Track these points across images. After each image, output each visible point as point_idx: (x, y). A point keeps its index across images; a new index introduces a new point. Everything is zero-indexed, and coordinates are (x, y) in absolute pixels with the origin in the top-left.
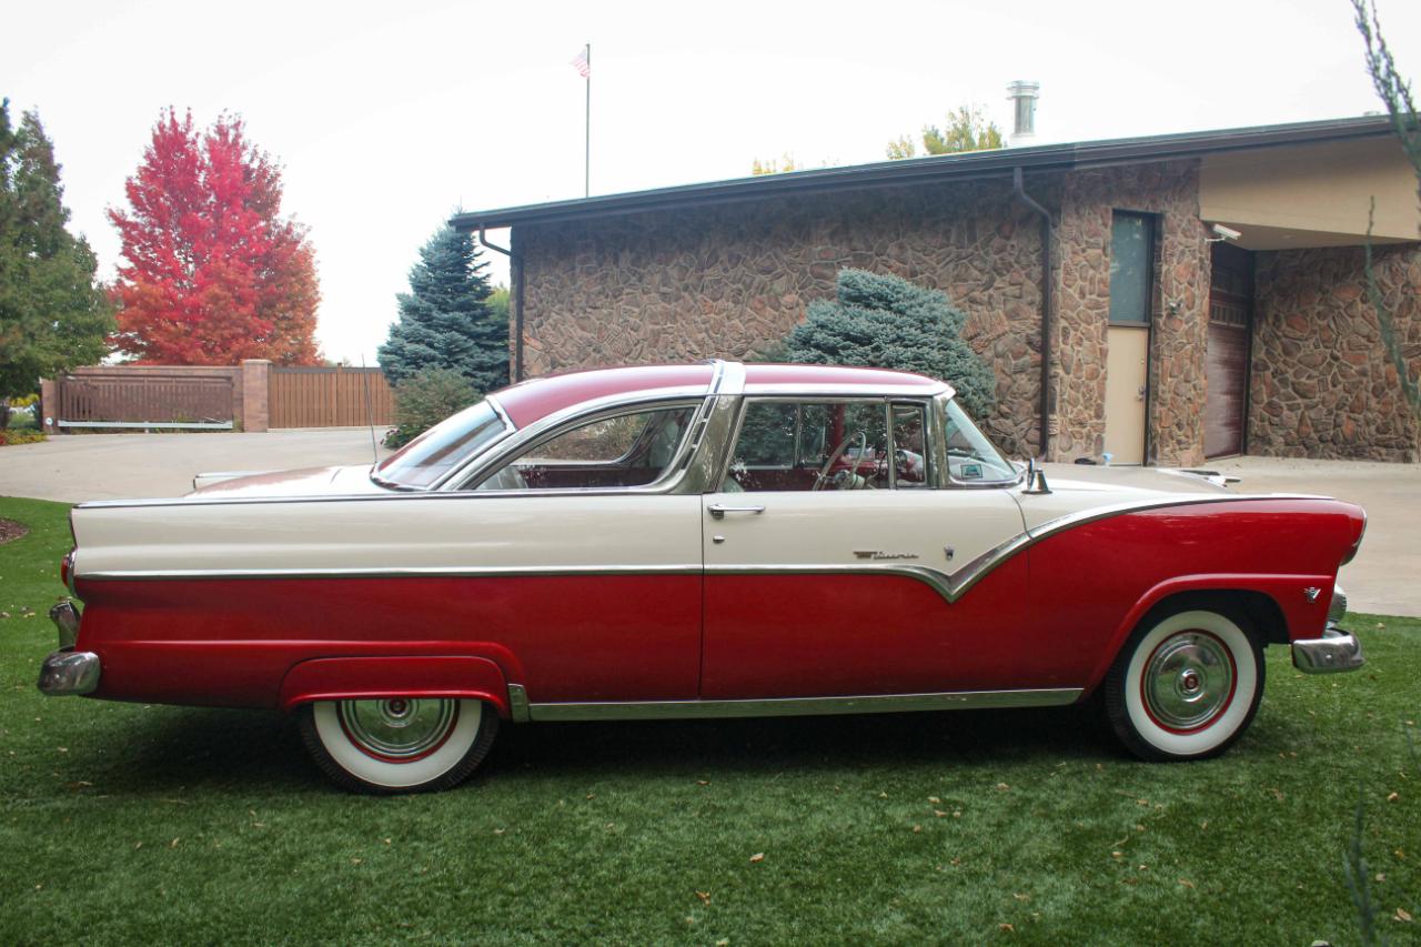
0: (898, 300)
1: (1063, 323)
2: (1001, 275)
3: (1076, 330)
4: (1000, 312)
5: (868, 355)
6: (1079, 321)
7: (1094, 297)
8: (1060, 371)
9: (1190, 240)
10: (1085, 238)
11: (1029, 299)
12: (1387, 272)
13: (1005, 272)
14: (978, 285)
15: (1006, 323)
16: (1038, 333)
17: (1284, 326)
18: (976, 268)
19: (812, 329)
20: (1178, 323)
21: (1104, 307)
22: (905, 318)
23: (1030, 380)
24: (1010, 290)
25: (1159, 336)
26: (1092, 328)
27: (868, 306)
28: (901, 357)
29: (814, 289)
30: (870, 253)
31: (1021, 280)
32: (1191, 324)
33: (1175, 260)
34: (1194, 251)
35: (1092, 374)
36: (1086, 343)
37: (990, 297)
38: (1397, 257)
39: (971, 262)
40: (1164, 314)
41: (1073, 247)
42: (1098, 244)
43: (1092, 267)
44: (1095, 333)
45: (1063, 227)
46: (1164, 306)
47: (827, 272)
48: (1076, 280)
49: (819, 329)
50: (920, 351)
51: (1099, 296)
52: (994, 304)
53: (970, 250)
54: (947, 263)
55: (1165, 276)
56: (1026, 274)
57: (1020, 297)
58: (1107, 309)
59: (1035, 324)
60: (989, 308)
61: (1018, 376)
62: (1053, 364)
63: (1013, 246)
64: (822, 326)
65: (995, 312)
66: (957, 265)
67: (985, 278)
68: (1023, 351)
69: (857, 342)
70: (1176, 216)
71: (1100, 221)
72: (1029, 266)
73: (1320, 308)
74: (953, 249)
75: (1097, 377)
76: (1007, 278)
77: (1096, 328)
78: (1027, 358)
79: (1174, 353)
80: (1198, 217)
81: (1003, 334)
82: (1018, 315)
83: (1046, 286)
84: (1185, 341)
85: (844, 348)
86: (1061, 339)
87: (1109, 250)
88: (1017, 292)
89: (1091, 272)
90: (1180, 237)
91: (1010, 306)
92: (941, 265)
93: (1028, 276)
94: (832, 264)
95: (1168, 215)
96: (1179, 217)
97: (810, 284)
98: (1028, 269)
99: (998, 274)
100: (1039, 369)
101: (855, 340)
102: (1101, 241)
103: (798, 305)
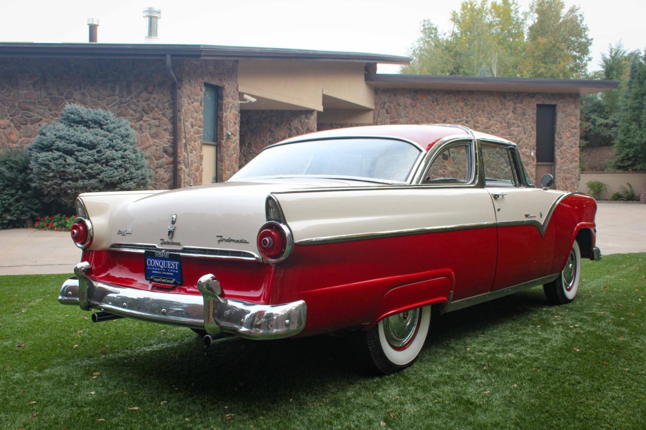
0: (106, 124)
1: (184, 141)
2: (147, 113)
3: (190, 145)
4: (147, 134)
5: (94, 156)
6: (191, 140)
7: (197, 127)
8: (183, 167)
9: (234, 101)
10: (193, 96)
11: (165, 127)
12: (299, 124)
13: (150, 112)
14: (133, 119)
15: (151, 140)
16: (171, 146)
17: (253, 148)
18: (131, 109)
19: (54, 139)
20: (230, 143)
21: (201, 133)
22: (113, 134)
23: (166, 172)
24: (152, 122)
25: (222, 149)
26: (196, 143)
27: (89, 127)
28: (115, 157)
29: (22, 117)
30: (60, 97)
31: (160, 117)
32: (235, 144)
33: (228, 110)
34: (236, 107)
35: (197, 168)
36: (194, 152)
37: (141, 125)
38: (303, 116)
39: (128, 105)
40: (225, 138)
41: (188, 100)
42: (199, 100)
43: (196, 112)
44: (198, 147)
45: (184, 90)
46: (225, 134)
47: (31, 107)
48: (189, 118)
49: (58, 139)
50: (125, 153)
51: (199, 127)
52: (143, 130)
53: (128, 99)
54: (113, 106)
55: (225, 119)
56: (162, 114)
57: (159, 126)
58: (202, 135)
59: (169, 141)
60: (140, 132)
61: (159, 169)
62: (179, 163)
63: (154, 98)
64: (61, 138)
65: (144, 134)
66: (120, 107)
67: (138, 115)
68: (161, 156)
69: (86, 148)
70: (229, 89)
71: (199, 88)
72: (164, 109)
73: (270, 139)
74: (117, 97)
75: (199, 170)
76: (151, 115)
77: (198, 144)
78: (164, 160)
79: (229, 159)
80: (237, 90)
81: (149, 147)
82: (158, 136)
83: (174, 120)
84: (233, 152)
85: (78, 151)
86: (183, 149)
87: (203, 104)
88: (157, 123)
89: (196, 114)
90: (231, 100)
91: (153, 131)
92: (110, 106)
93: (164, 115)
94: (35, 102)
95: (226, 87)
96: (230, 89)
97: (18, 114)
98: (163, 111)
99: (145, 113)
100: (172, 166)
101: (85, 146)
102: (199, 98)
103: (9, 126)
